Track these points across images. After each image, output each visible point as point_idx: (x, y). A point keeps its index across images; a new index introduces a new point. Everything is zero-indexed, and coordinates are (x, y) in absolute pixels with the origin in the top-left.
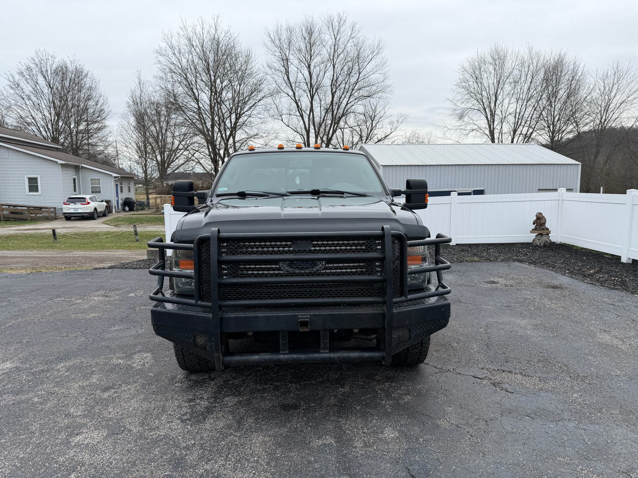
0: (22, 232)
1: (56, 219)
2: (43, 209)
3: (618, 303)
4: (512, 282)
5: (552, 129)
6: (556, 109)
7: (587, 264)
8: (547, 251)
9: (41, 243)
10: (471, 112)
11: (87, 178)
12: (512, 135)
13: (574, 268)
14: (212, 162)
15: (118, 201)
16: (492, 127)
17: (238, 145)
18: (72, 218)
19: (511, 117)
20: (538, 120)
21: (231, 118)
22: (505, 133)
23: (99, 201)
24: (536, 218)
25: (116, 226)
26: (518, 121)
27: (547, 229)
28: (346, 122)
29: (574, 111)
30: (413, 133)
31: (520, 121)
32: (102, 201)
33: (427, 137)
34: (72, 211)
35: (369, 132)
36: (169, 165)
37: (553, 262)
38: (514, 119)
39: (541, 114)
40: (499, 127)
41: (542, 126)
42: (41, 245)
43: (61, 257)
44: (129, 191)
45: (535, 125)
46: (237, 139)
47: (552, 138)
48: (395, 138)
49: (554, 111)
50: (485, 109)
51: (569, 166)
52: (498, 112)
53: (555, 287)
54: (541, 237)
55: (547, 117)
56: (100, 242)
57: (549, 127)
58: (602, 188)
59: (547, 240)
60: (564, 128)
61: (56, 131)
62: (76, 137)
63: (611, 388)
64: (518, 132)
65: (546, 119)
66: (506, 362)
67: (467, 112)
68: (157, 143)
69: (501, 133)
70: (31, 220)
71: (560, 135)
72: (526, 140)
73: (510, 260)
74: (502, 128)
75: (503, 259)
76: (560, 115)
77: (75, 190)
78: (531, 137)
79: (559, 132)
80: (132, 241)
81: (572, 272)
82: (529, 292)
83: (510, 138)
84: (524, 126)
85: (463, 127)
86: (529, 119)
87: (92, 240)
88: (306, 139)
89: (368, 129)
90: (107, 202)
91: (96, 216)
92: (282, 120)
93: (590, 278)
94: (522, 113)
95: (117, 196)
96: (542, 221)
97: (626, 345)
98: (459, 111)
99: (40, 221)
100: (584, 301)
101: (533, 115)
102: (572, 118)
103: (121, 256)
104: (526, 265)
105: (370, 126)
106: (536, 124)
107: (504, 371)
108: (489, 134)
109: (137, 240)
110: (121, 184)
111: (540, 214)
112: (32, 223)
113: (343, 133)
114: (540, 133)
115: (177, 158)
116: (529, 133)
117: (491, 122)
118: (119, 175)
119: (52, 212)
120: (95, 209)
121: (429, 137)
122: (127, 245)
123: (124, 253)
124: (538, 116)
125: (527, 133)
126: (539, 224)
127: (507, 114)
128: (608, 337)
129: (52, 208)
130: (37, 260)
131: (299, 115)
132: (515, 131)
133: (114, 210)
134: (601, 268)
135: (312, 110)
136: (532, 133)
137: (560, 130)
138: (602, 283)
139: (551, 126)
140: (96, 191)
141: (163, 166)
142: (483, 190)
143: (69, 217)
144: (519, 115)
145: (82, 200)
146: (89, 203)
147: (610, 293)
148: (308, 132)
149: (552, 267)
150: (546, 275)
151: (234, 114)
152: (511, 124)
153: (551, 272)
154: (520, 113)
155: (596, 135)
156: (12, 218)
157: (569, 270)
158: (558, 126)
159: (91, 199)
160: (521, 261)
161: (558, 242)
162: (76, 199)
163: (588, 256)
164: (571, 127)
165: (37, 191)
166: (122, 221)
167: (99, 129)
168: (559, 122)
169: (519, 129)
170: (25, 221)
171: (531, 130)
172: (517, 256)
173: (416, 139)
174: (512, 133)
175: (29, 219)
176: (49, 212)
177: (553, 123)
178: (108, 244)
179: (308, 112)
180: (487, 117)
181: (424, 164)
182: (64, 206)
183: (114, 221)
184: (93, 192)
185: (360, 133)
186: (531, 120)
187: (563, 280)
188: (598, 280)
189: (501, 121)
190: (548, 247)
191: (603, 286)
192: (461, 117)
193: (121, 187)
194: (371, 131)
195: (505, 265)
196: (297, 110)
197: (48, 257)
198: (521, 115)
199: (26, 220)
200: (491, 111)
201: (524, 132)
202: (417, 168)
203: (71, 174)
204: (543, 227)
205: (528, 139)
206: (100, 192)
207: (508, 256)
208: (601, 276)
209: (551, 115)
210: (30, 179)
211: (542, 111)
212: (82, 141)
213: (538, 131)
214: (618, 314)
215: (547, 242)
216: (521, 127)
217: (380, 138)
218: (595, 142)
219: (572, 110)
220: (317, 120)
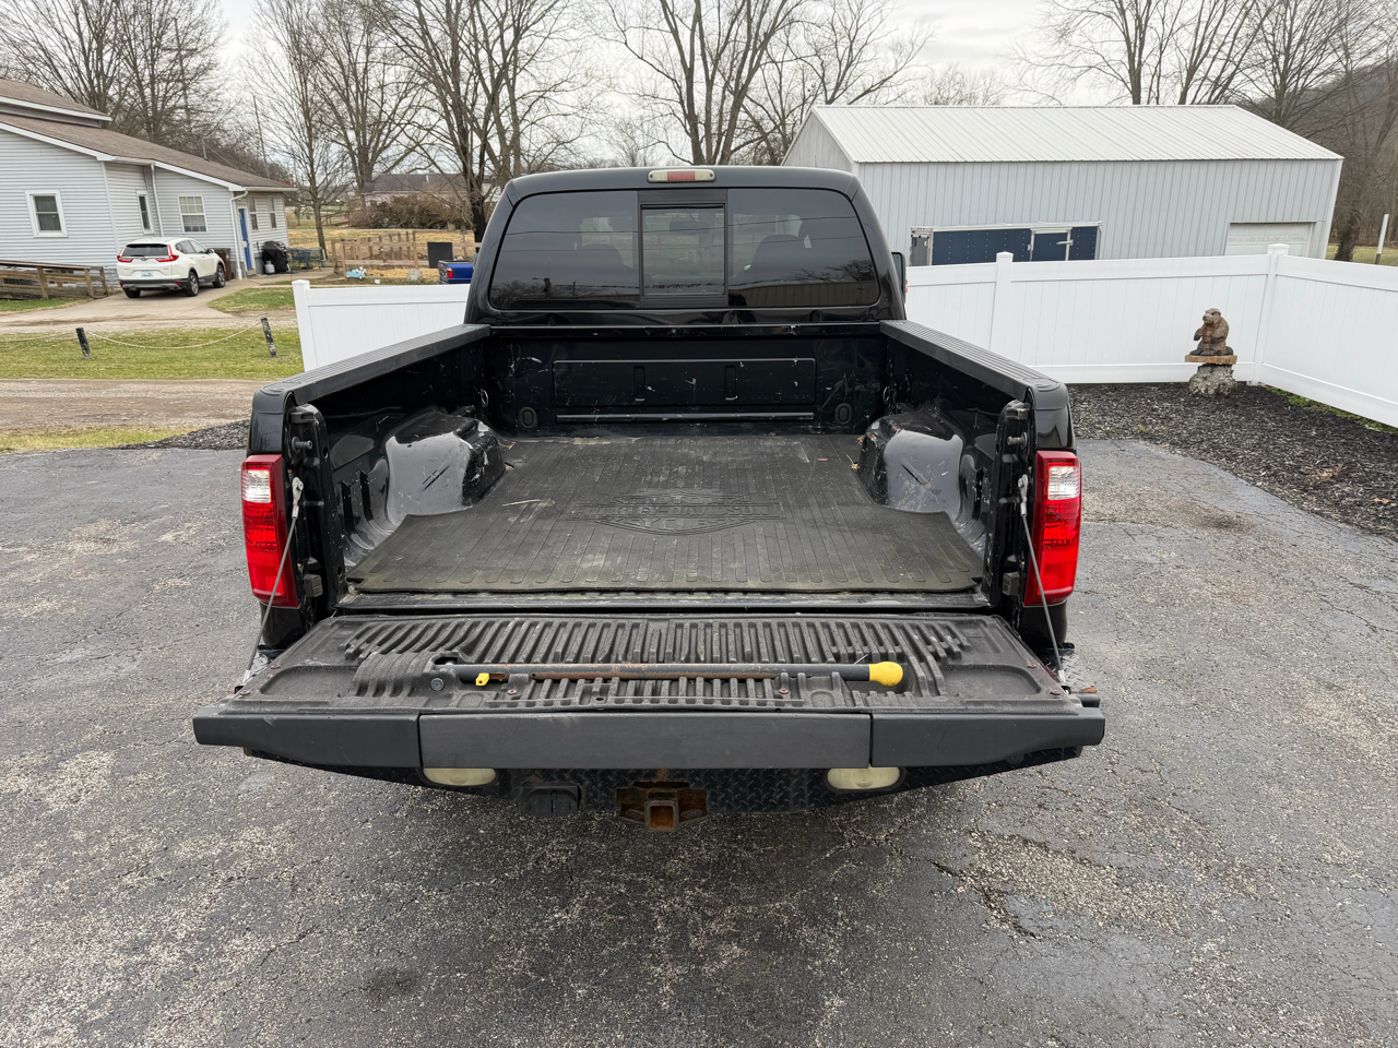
0: (20, 329)
1: (106, 294)
2: (76, 272)
3: (1379, 582)
4: (1117, 505)
5: (1281, 66)
6: (1298, 13)
7: (1316, 451)
8: (1221, 410)
9: (54, 362)
10: (1088, 19)
11: (171, 196)
12: (1184, 81)
13: (1282, 464)
14: (458, 153)
15: (247, 251)
16: (1137, 59)
17: (521, 108)
18: (142, 293)
19: (1185, 33)
20: (1251, 43)
21: (502, 41)
22: (1166, 77)
23: (202, 252)
24: (1202, 323)
25: (237, 313)
26: (1201, 45)
27: (1229, 352)
28: (788, 45)
29: (1343, 16)
30: (950, 73)
31: (1206, 45)
32: (208, 252)
33: (982, 82)
34: (138, 276)
35: (843, 68)
36: (377, 153)
37: (1230, 440)
38: (1192, 39)
39: (1260, 26)
40: (1153, 61)
41: (1259, 57)
42: (54, 366)
43: (88, 399)
44: (274, 225)
45: (1243, 55)
46: (517, 94)
47: (1281, 89)
48: (906, 85)
49: (1292, 19)
50: (1123, 12)
51: (1313, 166)
52: (1155, 21)
53: (1224, 524)
54: (1212, 372)
55: (1273, 35)
56: (188, 358)
57: (1275, 59)
58: (1386, 217)
59: (1226, 380)
60: (1313, 62)
61: (98, 76)
62: (153, 90)
63: (1315, 920)
64: (1199, 74)
65: (1270, 38)
66: (1040, 806)
67: (1078, 20)
68: (347, 101)
69: (1157, 75)
70: (50, 297)
71: (1301, 81)
72: (1217, 92)
73: (1125, 435)
74: (1160, 62)
75: (1107, 432)
76: (1306, 28)
77: (146, 225)
78: (1231, 86)
79: (1299, 72)
80: (261, 356)
81: (1275, 475)
82: (1152, 542)
83: (1179, 89)
84: (1214, 58)
85: (1067, 60)
86: (1230, 39)
87: (173, 352)
88: (684, 89)
89: (840, 62)
90: (222, 253)
91: (195, 287)
92: (626, 44)
93: (1318, 496)
94: (1214, 24)
95: (245, 237)
96: (1218, 333)
97: (1381, 739)
98: (1060, 19)
99: (68, 301)
100: (1292, 574)
101: (1240, 27)
102: (1337, 34)
103: (226, 397)
104: (1161, 451)
105: (847, 53)
106: (1246, 51)
107: (1026, 842)
108: (1128, 79)
109: (273, 354)
110: (253, 209)
111: (1216, 313)
112: (51, 304)
113: (780, 73)
114: (1253, 76)
115: (394, 139)
116: (1225, 74)
117: (1135, 46)
118: (244, 189)
119: (94, 279)
120: (193, 271)
121: (988, 84)
122: (248, 366)
123: (238, 387)
124: (1251, 31)
125: (1219, 77)
126: (1209, 339)
127: (1177, 25)
128: (1335, 709)
129: (93, 268)
130: (32, 406)
131: (668, 28)
132: (1192, 70)
133: (239, 271)
134: (1350, 467)
135: (698, 18)
136: (1233, 74)
137: (1302, 68)
138: (1346, 512)
139: (1282, 59)
140: (194, 226)
141: (363, 159)
142: (1096, 228)
143: (134, 291)
144: (1206, 28)
145: (160, 249)
146: (175, 258)
147: (1362, 545)
148: (689, 73)
149: (1227, 457)
150: (1208, 483)
151: (511, 30)
152: (1186, 53)
153: (1222, 473)
154: (1208, 24)
155: (1390, 80)
156: (6, 293)
157: (1268, 468)
158: (1299, 56)
159: (177, 247)
160: (1151, 438)
161: (1255, 383)
162: (148, 249)
163: (1322, 425)
164: (1331, 60)
165: (58, 228)
166: (254, 299)
167: (203, 71)
168: (1302, 47)
169: (1200, 67)
170: (36, 302)
171: (1231, 69)
172: (1144, 423)
173: (957, 87)
174: (1185, 74)
175: (45, 295)
176: (89, 278)
177: (1287, 49)
178: (205, 364)
179: (689, 22)
180: (1126, 34)
181: (960, 160)
182: (120, 263)
183: (236, 302)
184: (187, 229)
185: (820, 72)
186: (1233, 42)
187: (1249, 499)
188: (1337, 504)
189: (1161, 45)
190: (1227, 397)
191: (1347, 522)
192: (1064, 33)
193: (254, 218)
194: (848, 66)
195: (1109, 449)
196: (663, 16)
197: (58, 400)
198: (1210, 29)
199: (38, 297)
200: (1138, 18)
201: (1213, 74)
202: (942, 168)
203: (133, 186)
204: (1218, 348)
205: (1222, 92)
206: (204, 229)
207: (1123, 422)
208: (1347, 489)
209: (1285, 28)
210: (38, 199)
211: (1263, 20)
212: (165, 99)
213: (1248, 71)
214: (1373, 622)
215: (1224, 384)
216: (1207, 61)
217: (868, 87)
218: (1386, 99)
219: (1338, 15)
220: (712, 41)
